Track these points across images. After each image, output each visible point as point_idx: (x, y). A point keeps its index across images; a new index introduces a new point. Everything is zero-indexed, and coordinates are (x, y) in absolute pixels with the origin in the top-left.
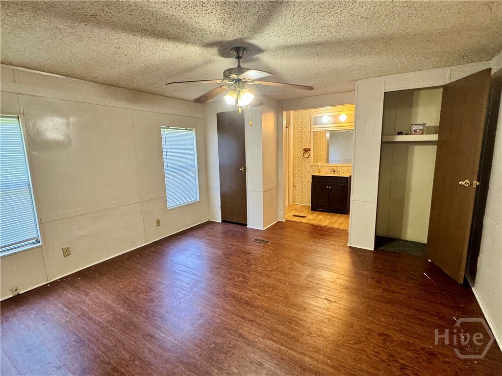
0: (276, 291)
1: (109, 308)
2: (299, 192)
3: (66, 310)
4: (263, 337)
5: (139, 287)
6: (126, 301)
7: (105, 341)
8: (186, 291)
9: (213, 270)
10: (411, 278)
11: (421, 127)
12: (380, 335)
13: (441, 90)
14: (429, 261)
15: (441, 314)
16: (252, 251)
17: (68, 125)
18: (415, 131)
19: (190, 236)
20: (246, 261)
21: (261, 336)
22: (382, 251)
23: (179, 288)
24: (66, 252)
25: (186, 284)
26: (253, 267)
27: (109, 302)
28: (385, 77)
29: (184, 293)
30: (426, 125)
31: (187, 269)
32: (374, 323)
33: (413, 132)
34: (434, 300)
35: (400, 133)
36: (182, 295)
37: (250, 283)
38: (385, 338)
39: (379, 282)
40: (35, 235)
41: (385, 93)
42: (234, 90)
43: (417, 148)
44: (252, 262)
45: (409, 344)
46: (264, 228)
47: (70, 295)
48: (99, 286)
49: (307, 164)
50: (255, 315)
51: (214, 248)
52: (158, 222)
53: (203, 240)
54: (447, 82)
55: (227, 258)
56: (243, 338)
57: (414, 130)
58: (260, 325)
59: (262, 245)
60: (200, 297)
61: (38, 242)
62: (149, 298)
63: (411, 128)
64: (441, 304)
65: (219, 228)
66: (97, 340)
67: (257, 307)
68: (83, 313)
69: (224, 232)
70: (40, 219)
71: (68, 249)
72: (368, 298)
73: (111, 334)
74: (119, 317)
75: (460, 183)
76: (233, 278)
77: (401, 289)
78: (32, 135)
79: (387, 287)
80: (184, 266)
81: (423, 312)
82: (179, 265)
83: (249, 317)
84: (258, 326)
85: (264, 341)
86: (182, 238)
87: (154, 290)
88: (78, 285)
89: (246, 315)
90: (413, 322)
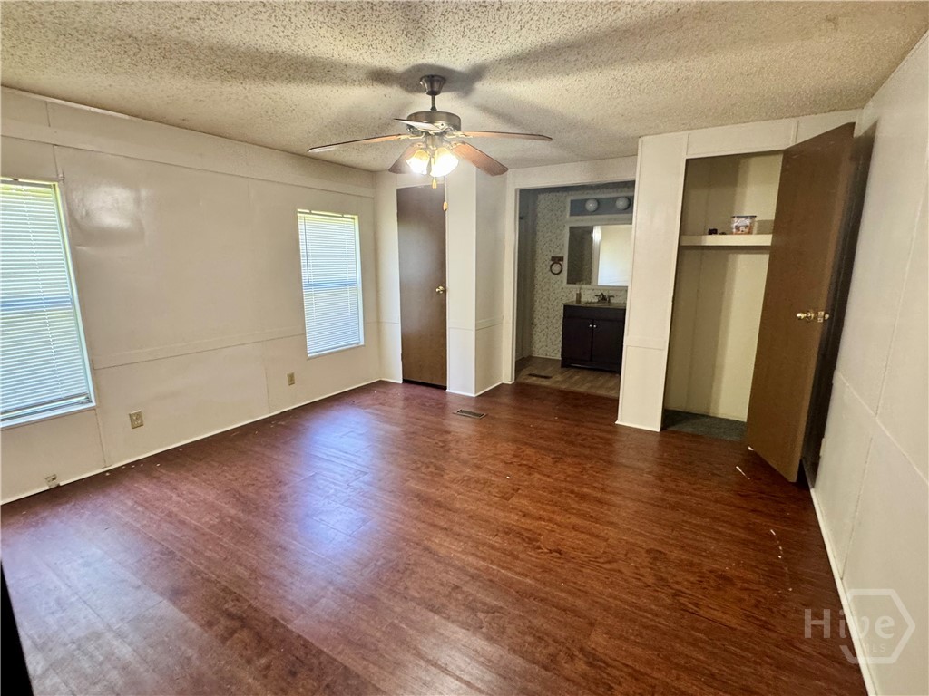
0: (490, 489)
1: (212, 507)
2: (541, 335)
3: (139, 509)
4: (463, 552)
5: (260, 478)
6: (239, 499)
7: (208, 553)
8: (339, 485)
9: (386, 456)
10: (713, 474)
11: (748, 222)
12: (649, 551)
13: (780, 158)
14: (750, 449)
15: (751, 526)
16: (451, 429)
17: (138, 201)
18: (738, 228)
19: (346, 403)
20: (441, 444)
21: (460, 550)
22: (674, 432)
23: (328, 481)
24: (137, 421)
25: (339, 477)
26: (453, 453)
27: (211, 499)
28: (689, 132)
29: (336, 490)
30: (756, 219)
31: (341, 453)
32: (641, 534)
33: (734, 230)
34: (744, 506)
35: (713, 232)
36: (332, 491)
37: (446, 477)
38: (656, 556)
39: (660, 479)
40: (84, 390)
41: (687, 160)
42: (426, 149)
43: (742, 258)
44: (452, 445)
45: (692, 564)
46: (476, 393)
47: (146, 488)
48: (194, 476)
49: (556, 286)
50: (452, 521)
51: (387, 422)
52: (291, 379)
53: (368, 410)
54: (791, 143)
55: (410, 439)
56: (430, 552)
57: (736, 226)
58: (459, 535)
59: (469, 419)
60: (362, 495)
61: (89, 401)
62: (279, 494)
63: (731, 223)
64: (754, 511)
65: (399, 393)
66: (196, 552)
67: (456, 511)
68: (170, 515)
69: (406, 399)
70: (92, 363)
71: (139, 415)
72: (639, 501)
73: (218, 544)
74: (229, 520)
75: (799, 315)
76: (419, 468)
77: (694, 489)
78: (78, 217)
79: (672, 485)
80: (337, 449)
81: (724, 522)
82: (327, 447)
83: (443, 524)
84: (456, 537)
85: (463, 557)
86: (332, 406)
87: (285, 484)
88: (157, 474)
89: (436, 521)
90: (706, 537)
